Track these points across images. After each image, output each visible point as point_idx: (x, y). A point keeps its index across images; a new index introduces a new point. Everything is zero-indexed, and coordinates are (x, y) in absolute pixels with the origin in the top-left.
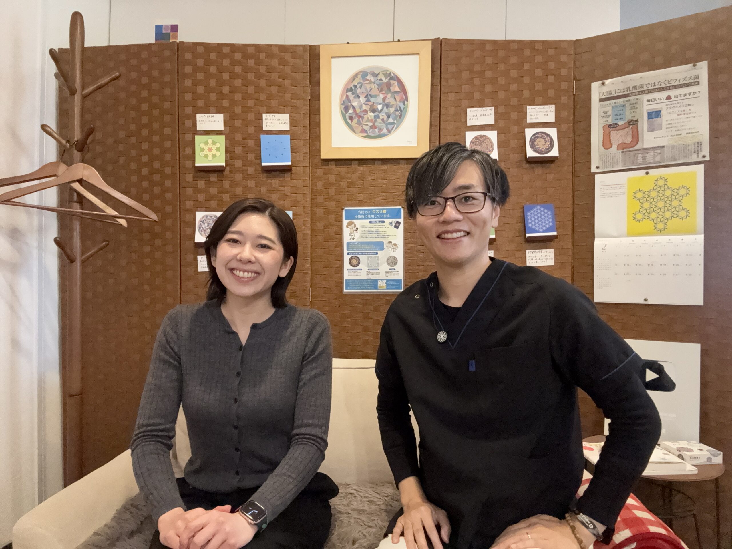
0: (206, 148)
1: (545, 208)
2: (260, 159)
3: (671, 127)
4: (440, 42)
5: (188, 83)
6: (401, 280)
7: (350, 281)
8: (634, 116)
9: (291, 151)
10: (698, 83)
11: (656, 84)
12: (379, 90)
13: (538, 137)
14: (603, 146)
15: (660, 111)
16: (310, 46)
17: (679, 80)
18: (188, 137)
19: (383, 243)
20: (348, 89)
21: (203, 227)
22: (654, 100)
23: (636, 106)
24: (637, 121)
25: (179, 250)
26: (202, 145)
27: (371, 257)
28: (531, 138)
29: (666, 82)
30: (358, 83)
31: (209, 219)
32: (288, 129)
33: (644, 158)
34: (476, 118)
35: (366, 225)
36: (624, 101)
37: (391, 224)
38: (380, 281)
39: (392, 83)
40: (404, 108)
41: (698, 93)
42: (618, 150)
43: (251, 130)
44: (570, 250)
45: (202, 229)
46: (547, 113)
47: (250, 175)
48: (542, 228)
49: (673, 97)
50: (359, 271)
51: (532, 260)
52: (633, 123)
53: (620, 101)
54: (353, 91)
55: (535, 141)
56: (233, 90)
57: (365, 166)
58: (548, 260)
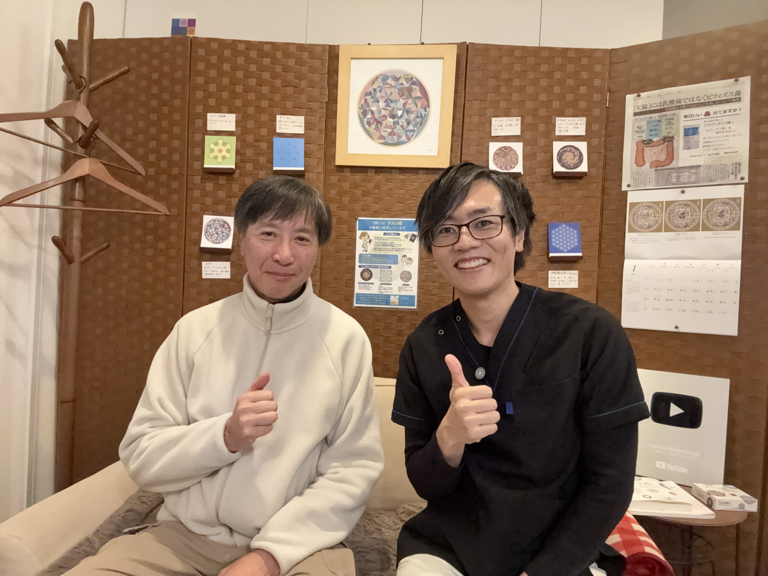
0: (216, 149)
1: (571, 226)
2: (272, 163)
3: (709, 146)
4: (466, 47)
5: (200, 80)
6: (415, 296)
7: (361, 295)
8: (670, 133)
9: (305, 156)
10: (739, 100)
11: (694, 99)
12: (399, 94)
13: (566, 151)
14: (636, 163)
15: (697, 128)
16: (330, 46)
17: (720, 96)
18: (198, 137)
19: (396, 256)
20: (367, 92)
21: (209, 232)
22: (692, 116)
23: (672, 121)
24: (673, 137)
25: (183, 255)
26: (212, 146)
27: (384, 271)
28: (559, 151)
29: (706, 98)
30: (378, 87)
31: (217, 224)
32: (302, 132)
33: (678, 178)
34: (501, 128)
35: (380, 237)
36: (659, 116)
37: (406, 236)
38: (393, 296)
39: (413, 88)
40: (425, 115)
41: (738, 110)
42: (651, 167)
43: (264, 132)
44: (596, 273)
46: (577, 126)
48: (566, 248)
49: (712, 113)
50: (370, 285)
51: (555, 281)
52: (669, 140)
53: (656, 116)
54: (373, 95)
55: (563, 155)
56: (247, 89)
57: (383, 174)
58: (571, 282)
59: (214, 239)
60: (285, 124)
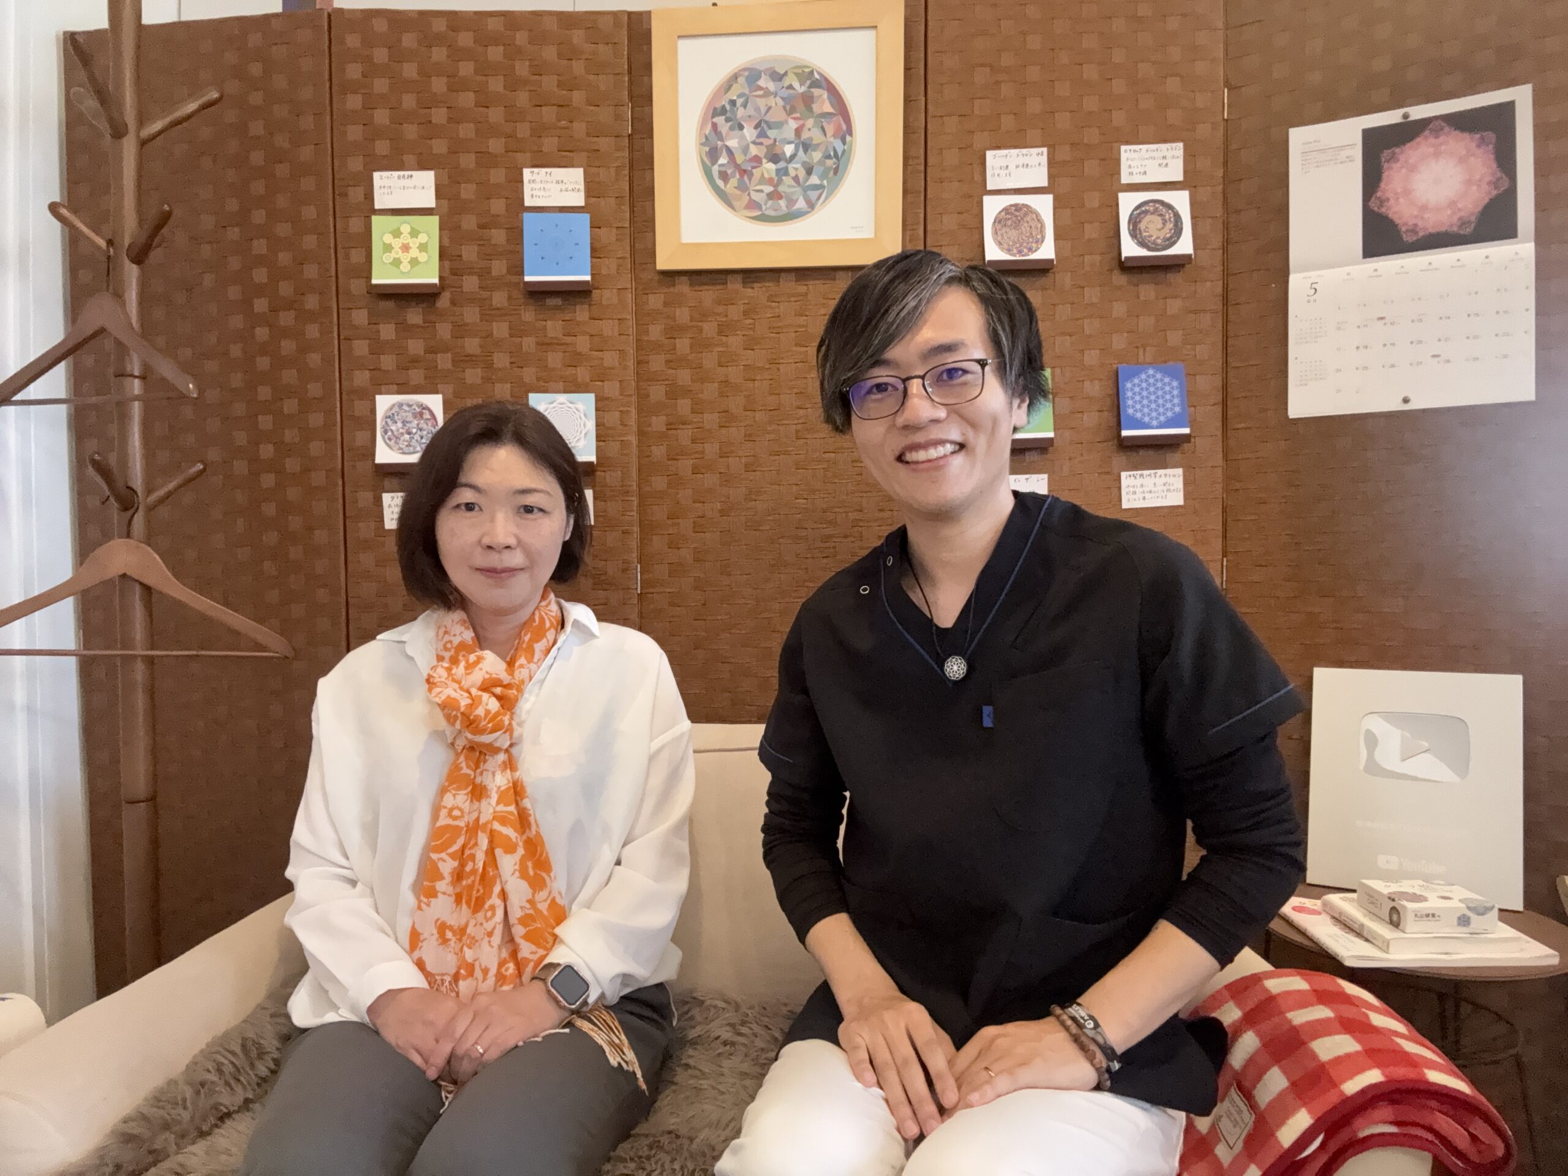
0: (397, 243)
1: (1165, 374)
2: (521, 267)
4: (923, 2)
5: (354, 102)
9: (591, 253)
12: (786, 111)
13: (1146, 213)
16: (630, 14)
18: (355, 225)
20: (715, 109)
21: (392, 431)
25: (340, 483)
26: (388, 239)
28: (1131, 214)
30: (739, 96)
31: (406, 411)
32: (583, 204)
34: (1007, 172)
39: (815, 94)
40: (844, 151)
43: (498, 206)
44: (1220, 470)
45: (390, 433)
46: (1165, 162)
47: (498, 309)
48: (1157, 419)
51: (1134, 493)
54: (728, 115)
55: (1140, 221)
56: (456, 117)
57: (758, 285)
58: (1169, 494)
59: (403, 444)
60: (542, 186)
